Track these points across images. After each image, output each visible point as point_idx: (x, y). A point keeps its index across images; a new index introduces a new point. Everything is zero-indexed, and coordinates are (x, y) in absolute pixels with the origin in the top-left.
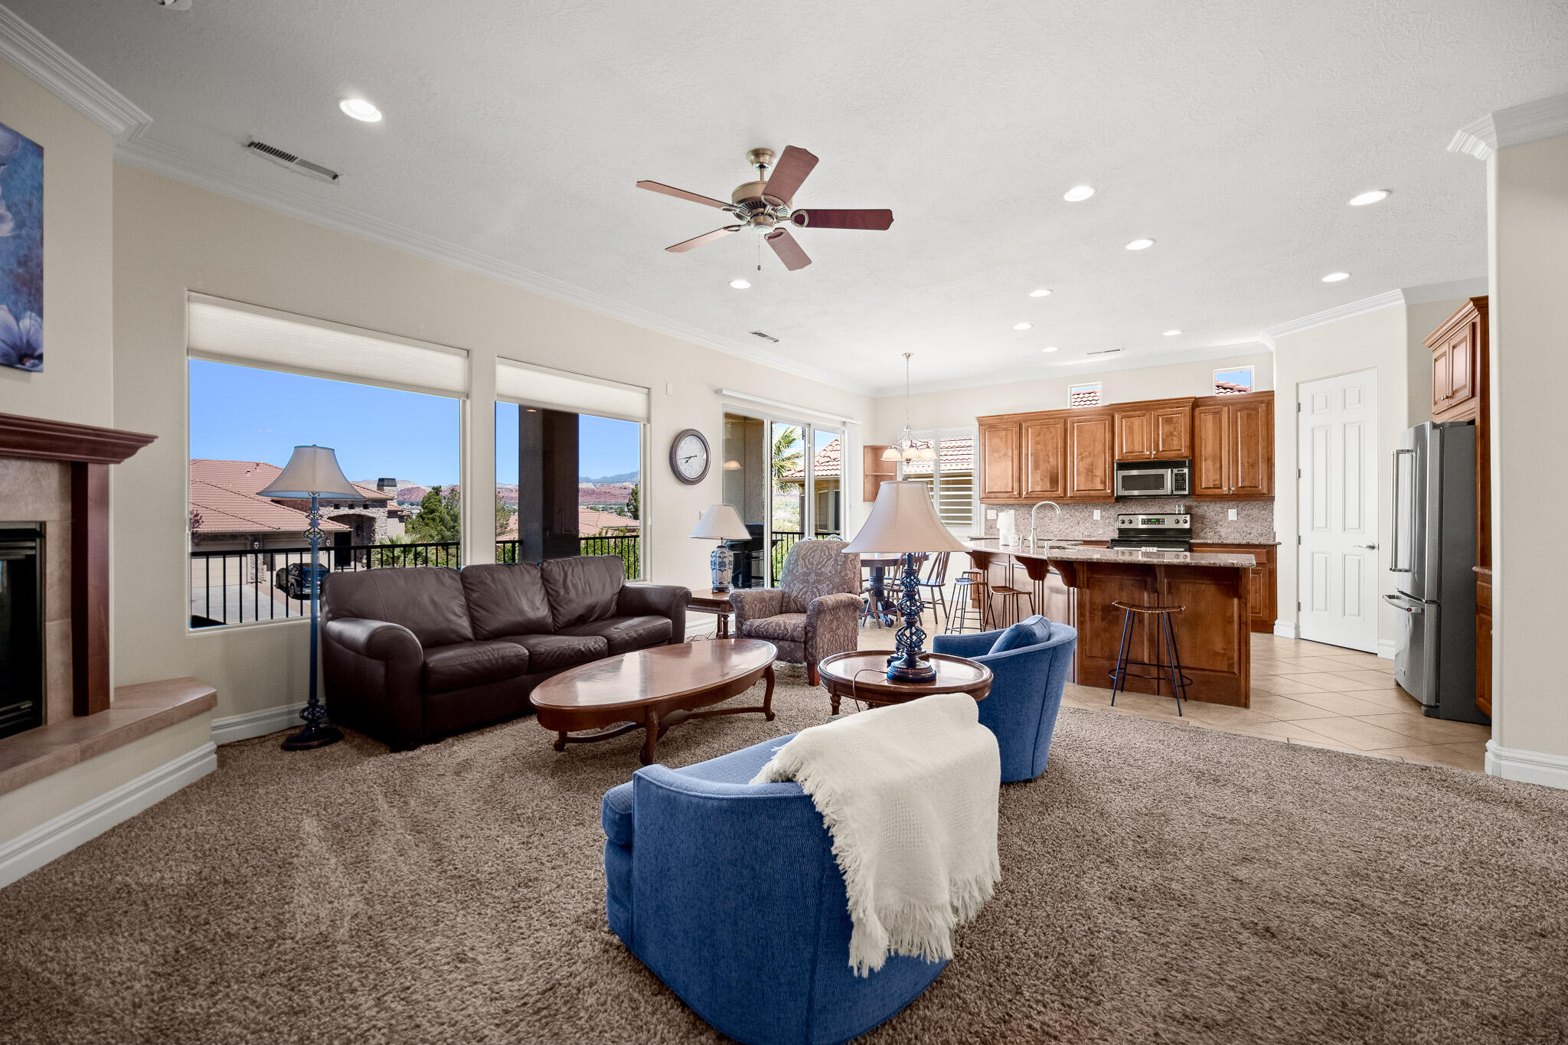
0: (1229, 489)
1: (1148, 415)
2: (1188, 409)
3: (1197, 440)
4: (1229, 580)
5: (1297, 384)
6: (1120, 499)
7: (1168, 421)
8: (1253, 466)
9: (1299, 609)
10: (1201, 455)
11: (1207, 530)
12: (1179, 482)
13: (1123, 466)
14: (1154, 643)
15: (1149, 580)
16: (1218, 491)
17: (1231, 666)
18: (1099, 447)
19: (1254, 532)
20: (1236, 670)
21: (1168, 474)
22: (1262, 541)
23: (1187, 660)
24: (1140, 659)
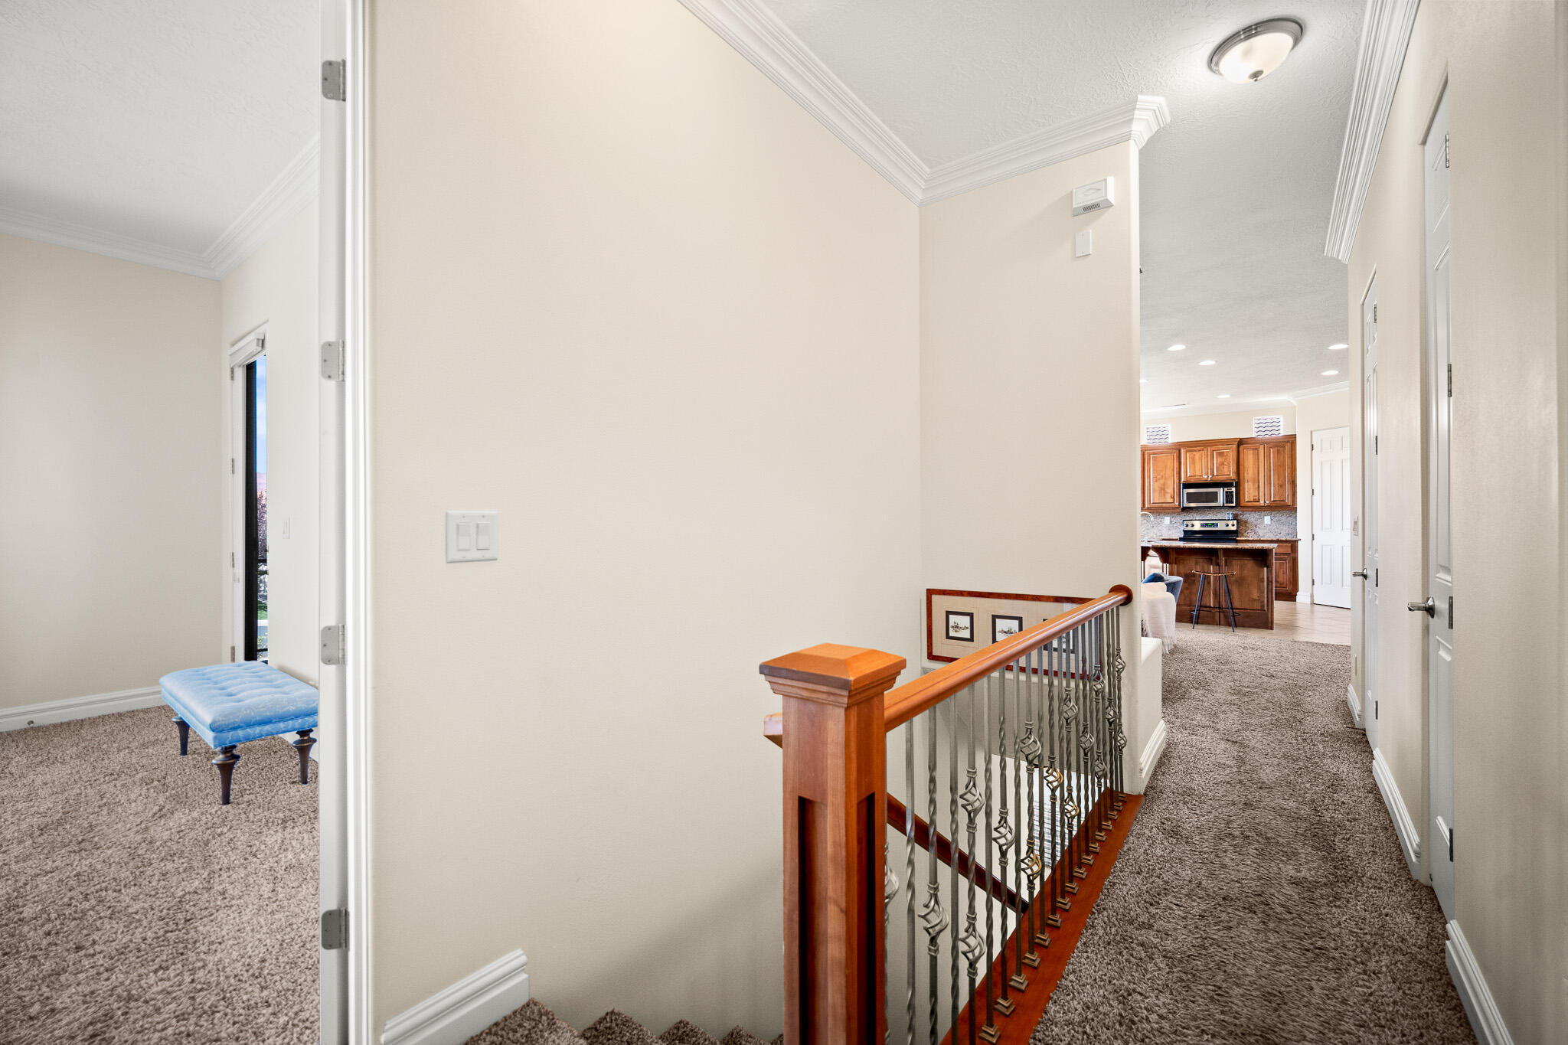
0: (1265, 502)
1: (1205, 451)
2: (1235, 446)
3: (1241, 467)
4: (1261, 557)
5: (1311, 432)
6: (1185, 510)
7: (1221, 454)
8: (1281, 486)
9: (1313, 584)
10: (1244, 479)
11: (1249, 531)
12: (1229, 497)
13: (1187, 486)
14: (1217, 595)
15: (1214, 559)
16: (1257, 504)
17: (1263, 606)
18: (1169, 472)
19: (1283, 532)
20: (1265, 608)
21: (1221, 492)
22: (1289, 538)
23: (1236, 604)
24: (1208, 605)
